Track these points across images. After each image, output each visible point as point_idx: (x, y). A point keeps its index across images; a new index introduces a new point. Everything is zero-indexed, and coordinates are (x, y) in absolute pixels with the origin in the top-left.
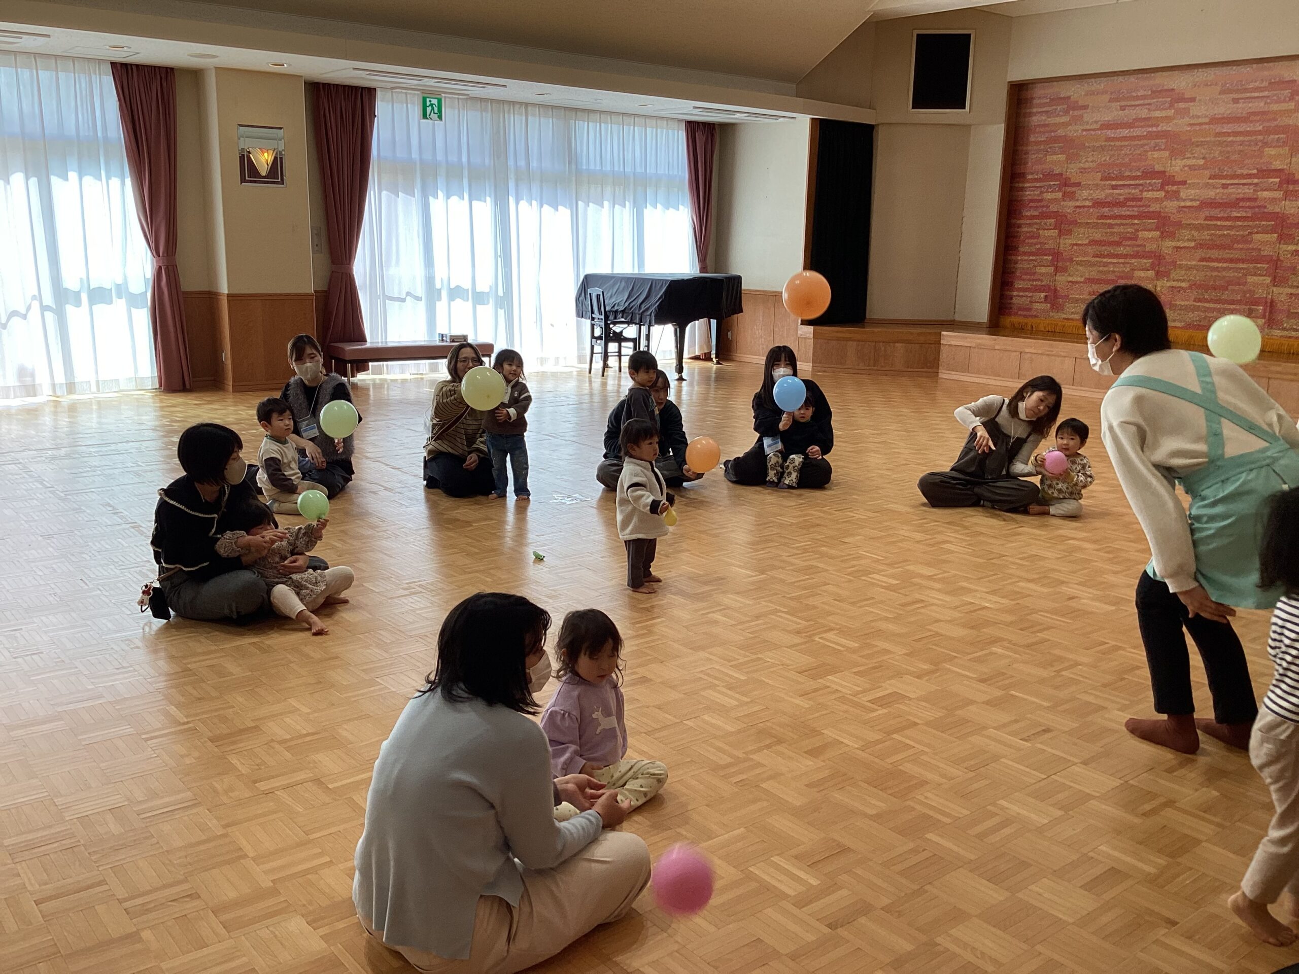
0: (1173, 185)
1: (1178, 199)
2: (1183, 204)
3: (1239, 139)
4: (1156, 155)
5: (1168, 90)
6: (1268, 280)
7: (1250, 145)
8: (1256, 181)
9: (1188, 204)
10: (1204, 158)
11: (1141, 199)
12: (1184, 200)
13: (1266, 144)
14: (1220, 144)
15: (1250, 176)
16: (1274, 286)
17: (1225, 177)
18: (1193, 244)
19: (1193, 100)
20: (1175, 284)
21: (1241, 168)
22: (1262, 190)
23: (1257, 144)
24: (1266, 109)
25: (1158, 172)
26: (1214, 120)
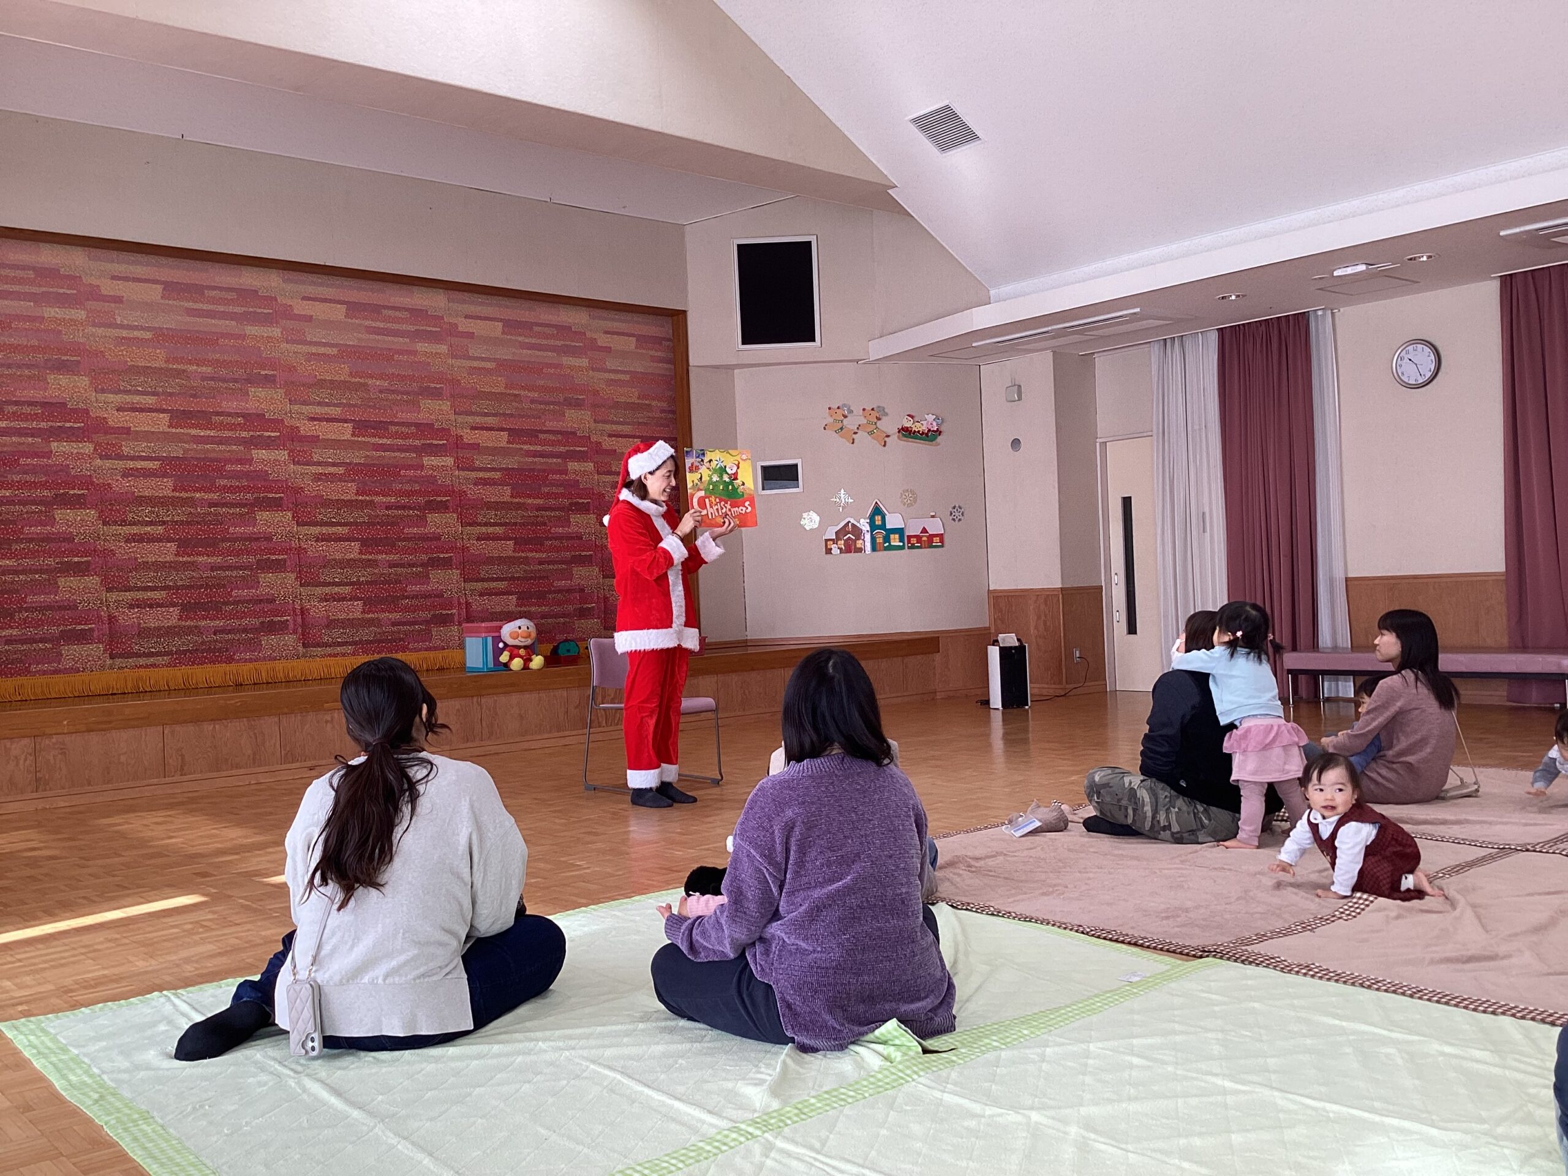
0: (106, 433)
1: (120, 457)
2: (131, 464)
3: (207, 370)
4: (64, 380)
5: (69, 277)
6: (291, 578)
7: (224, 380)
8: (244, 434)
9: (140, 464)
10: (154, 394)
11: (48, 454)
12: (133, 458)
13: (250, 380)
14: (179, 373)
15: (233, 427)
16: (301, 585)
17: (193, 426)
18: (160, 529)
19: (118, 300)
20: (140, 595)
21: (218, 414)
22: (256, 447)
23: (236, 381)
24: (237, 331)
25: (75, 411)
26: (162, 336)
